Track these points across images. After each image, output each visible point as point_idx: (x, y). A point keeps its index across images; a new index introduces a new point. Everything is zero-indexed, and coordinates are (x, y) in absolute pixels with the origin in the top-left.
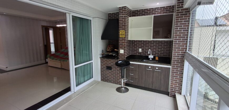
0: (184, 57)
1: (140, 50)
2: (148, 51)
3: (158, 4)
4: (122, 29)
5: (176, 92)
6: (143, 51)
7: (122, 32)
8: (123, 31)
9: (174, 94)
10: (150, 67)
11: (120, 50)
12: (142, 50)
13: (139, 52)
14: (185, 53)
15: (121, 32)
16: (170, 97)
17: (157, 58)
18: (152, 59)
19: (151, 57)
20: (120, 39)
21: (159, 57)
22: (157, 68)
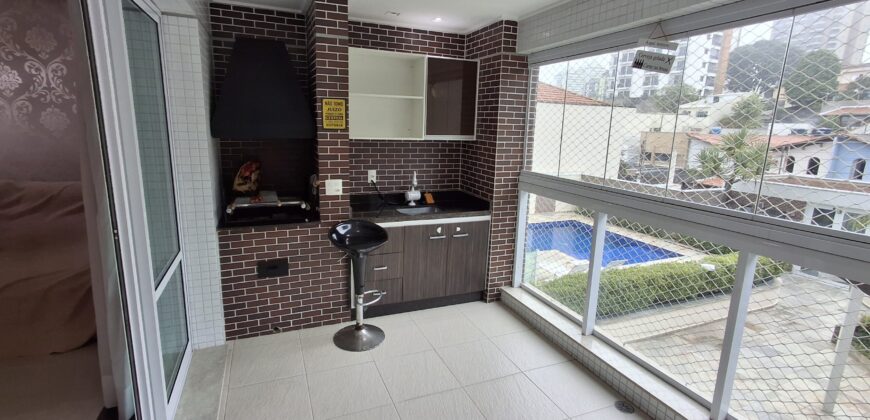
0: (516, 186)
1: (372, 175)
2: (412, 177)
3: (438, 20)
4: (331, 93)
5: (501, 285)
6: (381, 178)
7: (333, 106)
8: (339, 104)
9: (498, 290)
10: (439, 230)
11: (327, 181)
12: (378, 173)
13: (369, 181)
14: (519, 174)
15: (327, 107)
16: (491, 301)
17: (430, 199)
18: (415, 201)
19: (414, 195)
20: (325, 136)
21: (434, 194)
22: (458, 229)
